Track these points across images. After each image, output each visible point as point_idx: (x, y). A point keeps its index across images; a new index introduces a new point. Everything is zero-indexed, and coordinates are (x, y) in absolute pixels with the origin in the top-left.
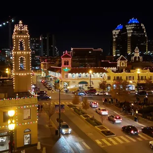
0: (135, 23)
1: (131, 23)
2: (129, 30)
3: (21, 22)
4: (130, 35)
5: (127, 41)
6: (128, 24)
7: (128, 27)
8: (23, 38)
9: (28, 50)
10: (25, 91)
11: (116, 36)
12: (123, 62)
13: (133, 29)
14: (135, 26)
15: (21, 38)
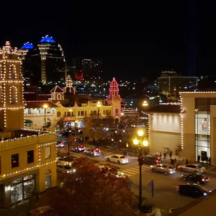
0: (50, 43)
1: (45, 43)
2: (43, 51)
3: (8, 43)
4: (44, 58)
5: (40, 66)
6: (41, 43)
7: (41, 48)
8: (14, 63)
9: (20, 78)
10: (17, 129)
11: (23, 58)
12: (59, 94)
13: (47, 51)
14: (50, 47)
15: (12, 63)
